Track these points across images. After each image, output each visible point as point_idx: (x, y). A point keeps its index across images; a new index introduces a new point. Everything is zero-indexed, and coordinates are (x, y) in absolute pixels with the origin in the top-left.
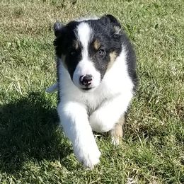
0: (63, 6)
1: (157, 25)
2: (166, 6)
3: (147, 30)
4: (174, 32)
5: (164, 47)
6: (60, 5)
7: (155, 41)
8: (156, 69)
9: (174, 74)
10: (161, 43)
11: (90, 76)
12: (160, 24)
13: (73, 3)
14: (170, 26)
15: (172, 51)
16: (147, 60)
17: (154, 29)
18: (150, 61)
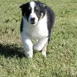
0: (6, 32)
1: (63, 45)
2: (68, 33)
3: (57, 47)
4: (73, 49)
5: (67, 58)
6: (4, 31)
7: (62, 54)
8: (62, 71)
9: (73, 74)
10: (65, 56)
11: (35, 18)
12: (65, 44)
13: (12, 31)
14: (71, 45)
15: (72, 60)
16: (57, 65)
17: (61, 47)
18: (58, 66)
